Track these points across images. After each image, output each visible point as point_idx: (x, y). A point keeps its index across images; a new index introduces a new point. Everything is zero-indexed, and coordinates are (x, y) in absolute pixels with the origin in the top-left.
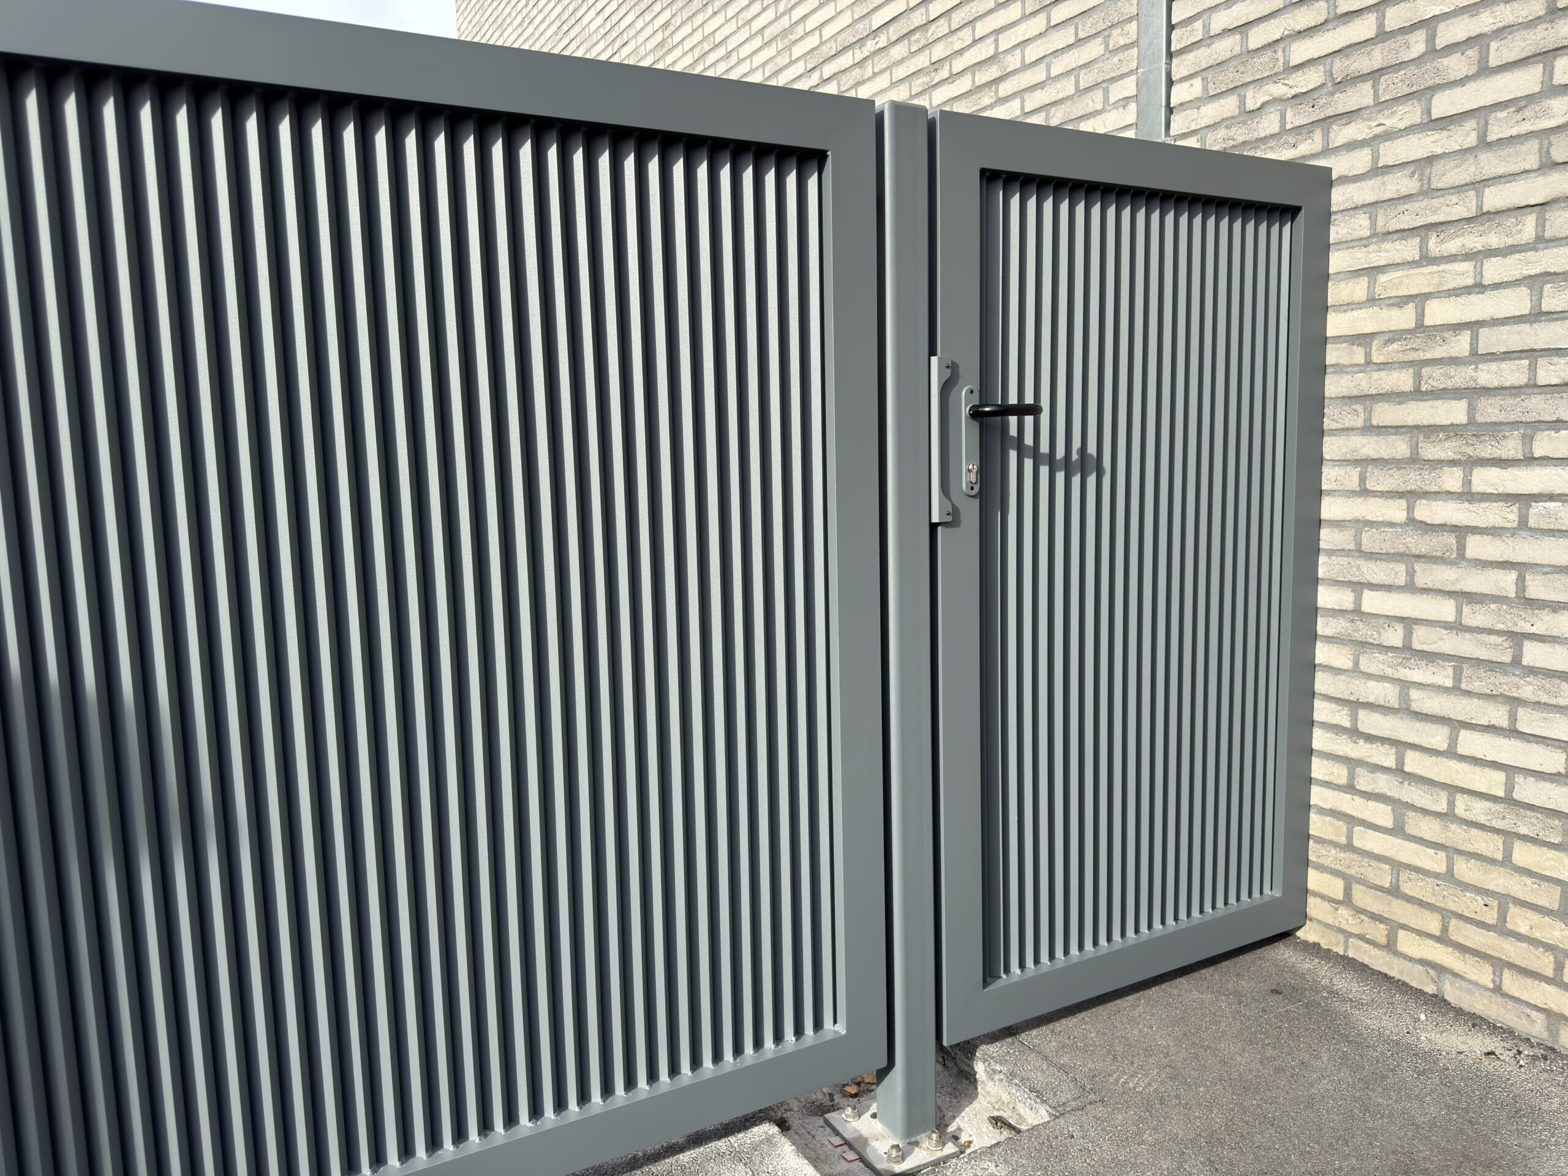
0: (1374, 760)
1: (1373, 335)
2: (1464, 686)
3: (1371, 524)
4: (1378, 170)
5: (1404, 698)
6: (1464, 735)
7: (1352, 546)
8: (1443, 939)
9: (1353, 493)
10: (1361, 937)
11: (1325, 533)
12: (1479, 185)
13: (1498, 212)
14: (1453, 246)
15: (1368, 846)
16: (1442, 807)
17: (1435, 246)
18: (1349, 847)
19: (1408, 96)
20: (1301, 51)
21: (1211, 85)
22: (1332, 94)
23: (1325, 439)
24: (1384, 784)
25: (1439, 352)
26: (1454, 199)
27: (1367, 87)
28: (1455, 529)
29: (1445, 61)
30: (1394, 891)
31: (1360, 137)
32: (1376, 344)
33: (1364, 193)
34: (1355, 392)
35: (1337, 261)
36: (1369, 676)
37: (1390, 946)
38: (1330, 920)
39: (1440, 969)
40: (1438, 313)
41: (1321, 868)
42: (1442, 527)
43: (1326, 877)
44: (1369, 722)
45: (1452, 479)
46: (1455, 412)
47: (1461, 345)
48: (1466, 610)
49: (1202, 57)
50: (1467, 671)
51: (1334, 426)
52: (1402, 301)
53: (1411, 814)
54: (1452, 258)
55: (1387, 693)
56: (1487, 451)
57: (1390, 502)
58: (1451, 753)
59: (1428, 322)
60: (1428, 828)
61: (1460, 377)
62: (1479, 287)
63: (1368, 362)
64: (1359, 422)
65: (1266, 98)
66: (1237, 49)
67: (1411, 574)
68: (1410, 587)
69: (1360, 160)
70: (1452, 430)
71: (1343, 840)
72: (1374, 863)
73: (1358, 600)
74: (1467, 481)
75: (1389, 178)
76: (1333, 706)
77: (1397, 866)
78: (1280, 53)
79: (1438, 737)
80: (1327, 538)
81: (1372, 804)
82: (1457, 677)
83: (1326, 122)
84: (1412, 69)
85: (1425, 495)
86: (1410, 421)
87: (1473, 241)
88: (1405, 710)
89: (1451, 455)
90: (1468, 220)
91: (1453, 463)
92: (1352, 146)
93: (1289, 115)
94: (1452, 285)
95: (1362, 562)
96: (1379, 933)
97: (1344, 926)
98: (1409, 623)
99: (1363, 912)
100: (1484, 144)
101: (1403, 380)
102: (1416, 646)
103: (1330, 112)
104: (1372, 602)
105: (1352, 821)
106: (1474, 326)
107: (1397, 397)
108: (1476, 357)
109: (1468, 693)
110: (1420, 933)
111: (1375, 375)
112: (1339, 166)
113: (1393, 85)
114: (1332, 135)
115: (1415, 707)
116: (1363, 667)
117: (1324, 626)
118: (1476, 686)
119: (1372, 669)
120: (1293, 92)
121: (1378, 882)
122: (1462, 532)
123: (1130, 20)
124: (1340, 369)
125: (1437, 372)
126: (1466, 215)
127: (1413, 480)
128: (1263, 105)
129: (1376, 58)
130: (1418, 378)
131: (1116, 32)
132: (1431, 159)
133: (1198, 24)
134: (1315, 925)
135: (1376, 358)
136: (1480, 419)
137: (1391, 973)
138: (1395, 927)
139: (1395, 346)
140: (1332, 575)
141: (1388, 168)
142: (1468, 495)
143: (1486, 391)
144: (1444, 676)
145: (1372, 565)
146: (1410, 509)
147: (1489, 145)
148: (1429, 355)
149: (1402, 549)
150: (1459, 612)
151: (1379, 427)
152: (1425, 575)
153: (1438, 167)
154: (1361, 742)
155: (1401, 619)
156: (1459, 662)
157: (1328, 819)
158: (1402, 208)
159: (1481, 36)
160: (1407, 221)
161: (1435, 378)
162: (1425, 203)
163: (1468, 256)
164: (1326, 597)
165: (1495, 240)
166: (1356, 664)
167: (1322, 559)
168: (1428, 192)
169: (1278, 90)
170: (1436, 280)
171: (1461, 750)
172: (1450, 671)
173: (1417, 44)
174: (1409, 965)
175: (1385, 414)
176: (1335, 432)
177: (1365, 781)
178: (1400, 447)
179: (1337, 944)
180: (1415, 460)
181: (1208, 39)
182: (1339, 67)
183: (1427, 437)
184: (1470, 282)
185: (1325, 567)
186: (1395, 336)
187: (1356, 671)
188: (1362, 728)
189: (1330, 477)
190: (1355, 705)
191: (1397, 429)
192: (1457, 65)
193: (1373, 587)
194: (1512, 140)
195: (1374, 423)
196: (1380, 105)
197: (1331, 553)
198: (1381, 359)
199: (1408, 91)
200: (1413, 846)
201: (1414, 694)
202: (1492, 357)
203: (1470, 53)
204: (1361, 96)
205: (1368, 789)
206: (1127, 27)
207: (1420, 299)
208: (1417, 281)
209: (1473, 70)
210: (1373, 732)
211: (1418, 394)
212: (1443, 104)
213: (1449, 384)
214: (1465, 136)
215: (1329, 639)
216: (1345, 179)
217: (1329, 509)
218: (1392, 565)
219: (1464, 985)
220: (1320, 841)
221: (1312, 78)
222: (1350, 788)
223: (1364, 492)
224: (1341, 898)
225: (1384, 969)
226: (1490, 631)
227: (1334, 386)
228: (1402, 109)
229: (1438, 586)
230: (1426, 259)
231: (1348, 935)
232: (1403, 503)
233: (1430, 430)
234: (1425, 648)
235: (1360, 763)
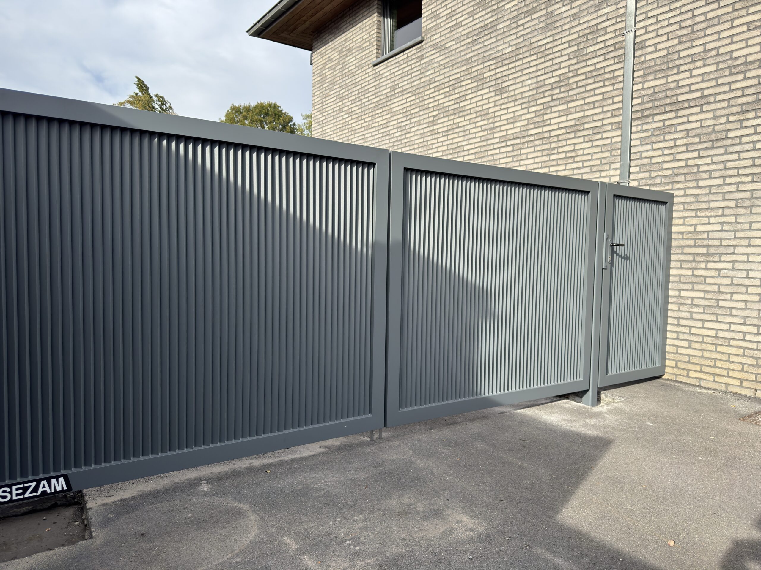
0: (684, 331)
1: (684, 232)
2: (706, 312)
3: (683, 275)
4: (685, 195)
5: (691, 316)
6: (706, 323)
7: (678, 281)
8: (701, 371)
9: (678, 268)
10: (680, 375)
11: (671, 278)
12: (709, 202)
13: (714, 208)
14: (703, 214)
15: (682, 352)
16: (701, 340)
17: (699, 213)
18: (677, 353)
19: (693, 180)
20: (666, 166)
21: (641, 169)
22: (674, 177)
23: (672, 255)
24: (686, 337)
25: (700, 237)
26: (704, 204)
27: (683, 176)
28: (703, 276)
29: (702, 174)
30: (689, 362)
31: (681, 187)
32: (685, 234)
33: (682, 200)
34: (679, 245)
35: (675, 215)
36: (682, 311)
37: (688, 376)
38: (672, 372)
39: (700, 379)
40: (700, 228)
41: (669, 359)
42: (701, 276)
43: (671, 361)
44: (682, 322)
45: (703, 265)
46: (704, 250)
47: (705, 236)
48: (706, 294)
49: (640, 162)
50: (706, 308)
51: (674, 252)
52: (691, 225)
53: (693, 343)
54: (703, 217)
55: (687, 315)
56: (711, 259)
57: (688, 270)
58: (703, 327)
59: (697, 230)
60: (697, 346)
61: (705, 243)
62: (709, 223)
63: (683, 238)
64: (680, 252)
65: (657, 175)
66: (649, 162)
67: (693, 287)
68: (693, 290)
69: (681, 193)
70: (703, 254)
71: (675, 352)
72: (683, 356)
73: (680, 293)
74: (706, 266)
75: (688, 197)
76: (673, 319)
77: (689, 356)
78: (661, 165)
79: (700, 324)
80: (672, 279)
81: (683, 342)
82: (704, 310)
83: (673, 183)
84: (694, 174)
85: (697, 269)
86: (693, 252)
87: (708, 214)
88: (692, 318)
89: (703, 260)
90: (707, 209)
91: (703, 262)
92: (679, 189)
93: (663, 180)
94: (703, 222)
95: (681, 285)
96: (685, 373)
97: (676, 373)
98: (692, 298)
99: (681, 368)
100: (710, 193)
101: (691, 243)
102: (694, 303)
103: (674, 180)
104: (683, 294)
105: (677, 346)
106: (708, 232)
107: (690, 246)
108: (708, 239)
109: (707, 313)
110: (695, 371)
111: (684, 241)
112: (676, 193)
113: (689, 177)
114: (674, 186)
115: (694, 317)
116: (681, 309)
117: (670, 300)
118: (709, 312)
119: (683, 309)
120: (664, 174)
121: (685, 360)
122: (705, 277)
123: (618, 149)
124: (675, 239)
125: (700, 241)
126: (706, 208)
127: (694, 265)
128: (656, 176)
129: (685, 171)
130: (695, 242)
131: (614, 151)
132: (698, 195)
133: (639, 154)
134: (667, 374)
135: (685, 237)
136: (709, 252)
137: (688, 382)
138: (689, 371)
139: (689, 235)
140: (673, 287)
141: (688, 195)
142: (707, 269)
143: (711, 246)
144: (701, 310)
145: (683, 285)
146: (693, 272)
147: (712, 194)
148: (697, 238)
149: (691, 281)
150: (705, 295)
151: (685, 253)
152: (696, 287)
153: (700, 197)
154: (680, 327)
155: (691, 297)
156: (704, 306)
157: (671, 347)
158: (691, 204)
159: (710, 170)
160: (692, 207)
161: (699, 243)
162: (697, 204)
163: (707, 217)
164: (671, 293)
165: (713, 214)
166: (679, 308)
167: (670, 284)
168: (697, 202)
169: (660, 173)
170: (699, 221)
171: (705, 326)
172: (703, 309)
173: (695, 169)
174: (692, 379)
175: (687, 250)
176: (674, 254)
177: (681, 336)
178: (690, 258)
179: (674, 378)
180: (694, 261)
181: (641, 158)
182: (676, 171)
183: (697, 256)
184: (707, 222)
185: (671, 286)
186: (690, 233)
187: (679, 310)
188: (680, 324)
189: (672, 264)
190: (678, 319)
191: (690, 254)
192: (704, 176)
193: (683, 290)
194: (717, 193)
195: (684, 252)
196: (686, 181)
197: (673, 282)
198: (686, 238)
199: (693, 179)
200: (693, 350)
201: (694, 315)
202: (712, 239)
203: (707, 173)
204: (682, 178)
205: (682, 338)
206: (617, 151)
207: (696, 225)
208: (695, 221)
209: (708, 177)
210: (683, 324)
211: (695, 246)
212: (701, 183)
213: (702, 244)
214: (706, 191)
215: (672, 303)
216: (677, 196)
217: (672, 272)
218: (688, 285)
219: (706, 381)
220: (669, 353)
221: (669, 172)
222: (677, 339)
223: (681, 268)
224: (675, 366)
225: (686, 382)
226: (712, 299)
227: (673, 243)
228: (691, 183)
229: (700, 289)
230: (697, 216)
231: (676, 375)
232: (691, 271)
233: (698, 254)
234: (697, 304)
235: (680, 332)
